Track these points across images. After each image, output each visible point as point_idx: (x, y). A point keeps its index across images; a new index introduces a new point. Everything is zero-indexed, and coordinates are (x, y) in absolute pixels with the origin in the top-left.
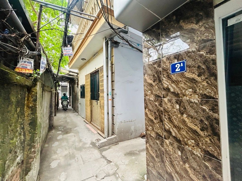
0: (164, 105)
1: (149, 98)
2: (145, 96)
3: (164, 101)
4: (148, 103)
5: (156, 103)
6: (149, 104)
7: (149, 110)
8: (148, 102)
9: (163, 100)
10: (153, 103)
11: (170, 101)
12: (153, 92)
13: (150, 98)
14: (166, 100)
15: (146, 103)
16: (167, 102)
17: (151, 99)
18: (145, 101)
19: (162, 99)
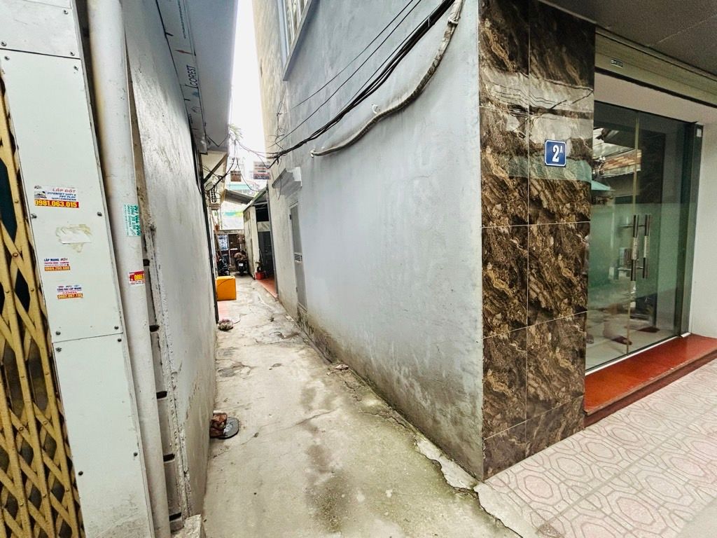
0: (530, 244)
1: (497, 228)
2: (484, 223)
3: (531, 232)
4: (492, 246)
5: (515, 241)
6: (495, 246)
7: (498, 265)
8: (493, 239)
9: (530, 230)
10: (507, 240)
11: (540, 229)
12: (509, 208)
13: (499, 227)
14: (534, 228)
15: (486, 245)
16: (536, 234)
17: (502, 230)
18: (486, 240)
19: (526, 228)
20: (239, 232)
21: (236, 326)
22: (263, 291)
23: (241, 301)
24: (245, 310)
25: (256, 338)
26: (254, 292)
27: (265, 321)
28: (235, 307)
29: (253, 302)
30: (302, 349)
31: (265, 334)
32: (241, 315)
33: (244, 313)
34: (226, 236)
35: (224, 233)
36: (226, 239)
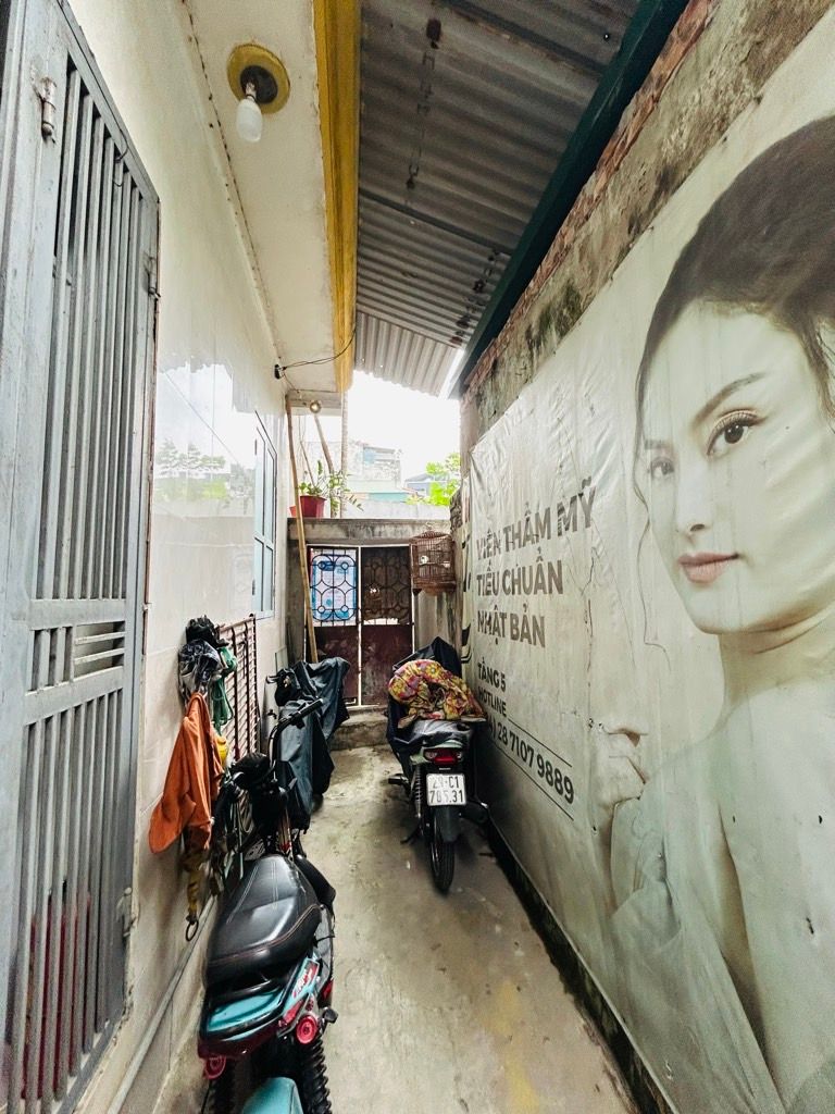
34: (352, 553)
35: (341, 534)
36: (351, 570)
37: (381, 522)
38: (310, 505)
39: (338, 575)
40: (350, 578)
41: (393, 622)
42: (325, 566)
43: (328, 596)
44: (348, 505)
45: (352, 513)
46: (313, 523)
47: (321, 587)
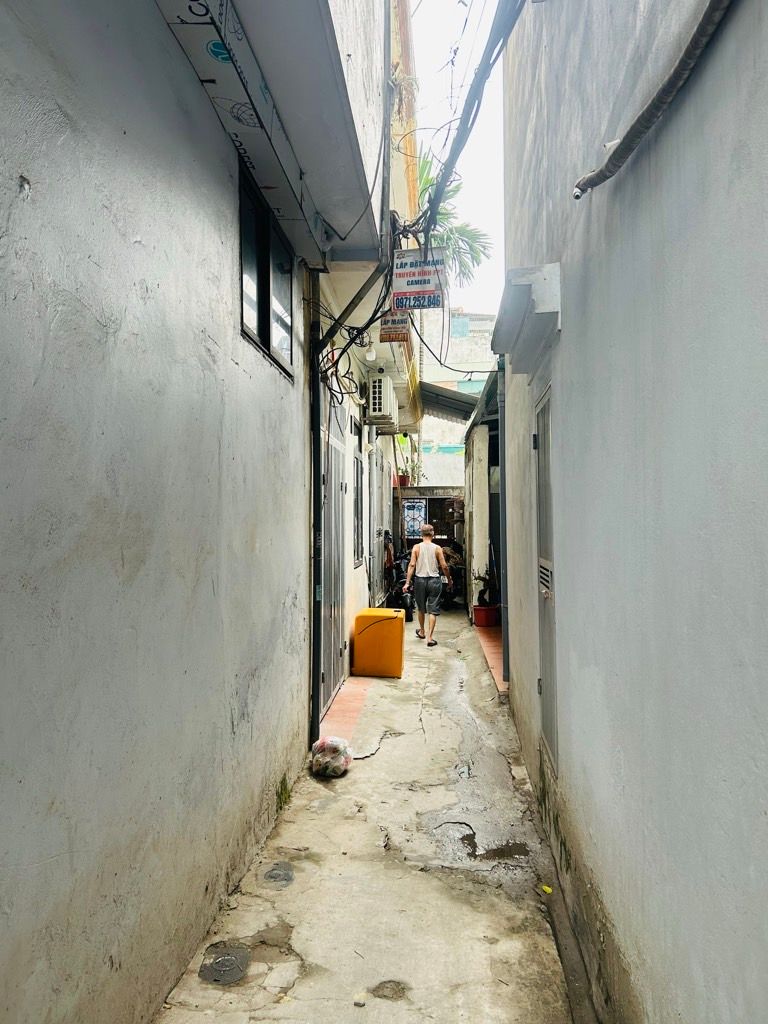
20: (454, 494)
21: (358, 771)
22: (479, 663)
23: (409, 686)
24: (405, 717)
25: (393, 830)
26: (456, 663)
27: (444, 770)
28: (386, 704)
29: (439, 694)
30: (515, 930)
31: (424, 820)
32: (391, 733)
33: (398, 727)
34: (424, 502)
35: (418, 494)
36: (423, 510)
37: (437, 488)
38: (403, 480)
39: (417, 513)
40: (423, 514)
41: (445, 537)
42: (409, 508)
43: (411, 523)
44: (422, 479)
45: (423, 483)
46: (404, 489)
47: (408, 519)
